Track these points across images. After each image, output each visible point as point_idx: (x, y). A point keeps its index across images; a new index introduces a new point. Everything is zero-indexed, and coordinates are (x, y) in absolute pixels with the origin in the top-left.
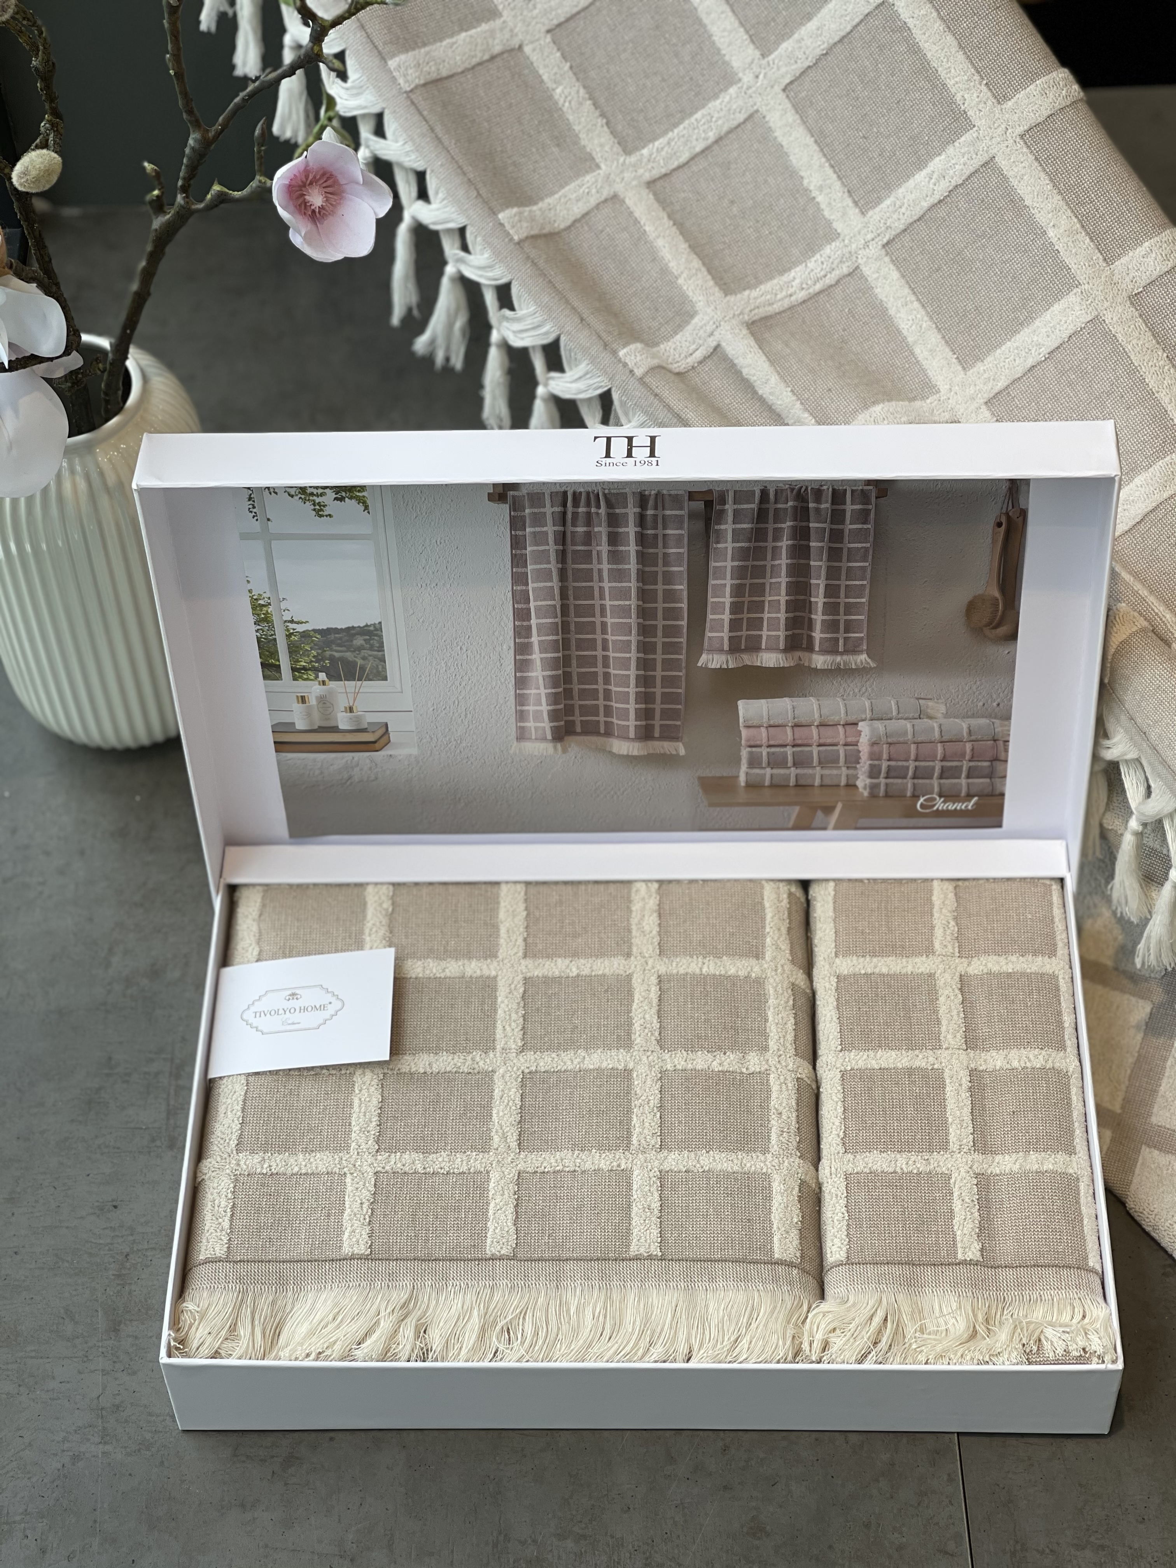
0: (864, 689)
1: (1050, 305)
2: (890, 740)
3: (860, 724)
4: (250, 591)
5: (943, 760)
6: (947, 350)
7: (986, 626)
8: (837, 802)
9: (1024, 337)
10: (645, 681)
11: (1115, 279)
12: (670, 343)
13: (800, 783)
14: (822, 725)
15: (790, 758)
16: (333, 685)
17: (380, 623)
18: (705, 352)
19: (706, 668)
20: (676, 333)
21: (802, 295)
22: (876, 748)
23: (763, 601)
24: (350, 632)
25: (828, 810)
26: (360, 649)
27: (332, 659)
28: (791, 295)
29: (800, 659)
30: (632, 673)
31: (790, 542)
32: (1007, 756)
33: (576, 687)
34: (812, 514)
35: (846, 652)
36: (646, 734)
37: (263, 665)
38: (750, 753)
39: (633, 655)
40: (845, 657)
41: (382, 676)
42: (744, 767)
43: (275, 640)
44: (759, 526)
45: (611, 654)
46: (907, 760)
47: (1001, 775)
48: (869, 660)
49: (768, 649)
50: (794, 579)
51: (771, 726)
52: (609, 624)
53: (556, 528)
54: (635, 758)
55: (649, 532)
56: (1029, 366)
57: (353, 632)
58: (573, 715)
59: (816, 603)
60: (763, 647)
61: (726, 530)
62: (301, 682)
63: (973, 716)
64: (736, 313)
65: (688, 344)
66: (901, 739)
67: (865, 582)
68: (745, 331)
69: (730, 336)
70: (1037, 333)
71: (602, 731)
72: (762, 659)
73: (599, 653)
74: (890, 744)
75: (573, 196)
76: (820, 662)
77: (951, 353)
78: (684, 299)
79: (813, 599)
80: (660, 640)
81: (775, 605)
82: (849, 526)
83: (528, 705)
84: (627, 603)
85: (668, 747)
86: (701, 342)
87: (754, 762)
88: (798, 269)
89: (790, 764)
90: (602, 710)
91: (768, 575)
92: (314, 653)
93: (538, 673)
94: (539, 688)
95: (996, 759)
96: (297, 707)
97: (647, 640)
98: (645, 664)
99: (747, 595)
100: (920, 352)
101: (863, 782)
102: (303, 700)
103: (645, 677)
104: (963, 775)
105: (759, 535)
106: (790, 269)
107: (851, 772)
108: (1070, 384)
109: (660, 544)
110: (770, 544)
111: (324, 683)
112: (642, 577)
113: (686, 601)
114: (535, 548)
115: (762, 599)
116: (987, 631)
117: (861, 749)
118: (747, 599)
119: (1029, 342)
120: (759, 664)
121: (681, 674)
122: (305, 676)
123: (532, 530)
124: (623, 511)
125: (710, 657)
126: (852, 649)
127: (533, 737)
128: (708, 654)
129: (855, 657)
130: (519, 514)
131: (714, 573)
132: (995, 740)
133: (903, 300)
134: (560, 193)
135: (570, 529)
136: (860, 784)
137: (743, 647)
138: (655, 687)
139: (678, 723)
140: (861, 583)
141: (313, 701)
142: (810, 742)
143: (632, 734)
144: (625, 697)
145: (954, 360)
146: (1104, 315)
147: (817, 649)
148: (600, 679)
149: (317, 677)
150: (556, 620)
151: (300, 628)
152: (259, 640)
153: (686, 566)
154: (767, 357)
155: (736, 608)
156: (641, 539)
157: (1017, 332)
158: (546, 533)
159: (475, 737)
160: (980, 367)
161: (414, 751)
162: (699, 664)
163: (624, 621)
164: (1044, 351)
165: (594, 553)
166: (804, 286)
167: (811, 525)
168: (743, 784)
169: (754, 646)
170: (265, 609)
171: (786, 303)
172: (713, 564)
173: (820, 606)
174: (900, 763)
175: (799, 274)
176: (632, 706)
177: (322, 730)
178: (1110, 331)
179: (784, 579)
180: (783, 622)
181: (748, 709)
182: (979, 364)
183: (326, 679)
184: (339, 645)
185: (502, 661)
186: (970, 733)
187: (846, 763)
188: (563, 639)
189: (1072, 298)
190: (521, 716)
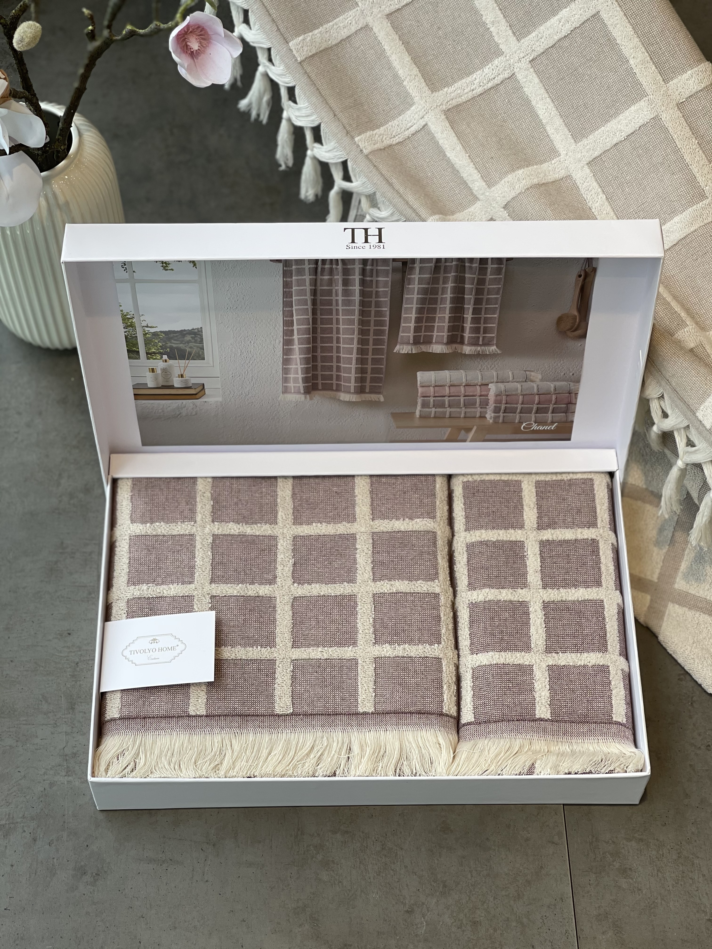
0: (493, 366)
1: (630, 106)
2: (507, 393)
3: (490, 385)
4: (122, 311)
5: (539, 403)
6: (566, 129)
7: (569, 330)
8: (474, 426)
9: (612, 125)
10: (361, 361)
11: (669, 92)
12: (395, 121)
13: (452, 416)
14: (466, 385)
15: (447, 403)
16: (171, 362)
17: (201, 328)
18: (417, 128)
19: (399, 353)
20: (400, 115)
21: (479, 90)
22: (499, 398)
23: (435, 317)
24: (183, 333)
25: (468, 430)
26: (189, 342)
27: (171, 348)
28: (473, 90)
29: (456, 349)
30: (354, 356)
31: (453, 285)
32: (576, 401)
33: (319, 364)
34: (467, 269)
35: (484, 345)
36: (361, 390)
37: (128, 351)
38: (423, 400)
39: (355, 346)
40: (483, 348)
41: (201, 357)
42: (419, 407)
43: (136, 337)
44: (435, 276)
45: (342, 345)
46: (517, 404)
47: (573, 411)
48: (497, 350)
49: (436, 343)
50: (454, 305)
51: (436, 386)
52: (341, 329)
53: (311, 277)
54: (353, 402)
55: (368, 279)
56: (615, 143)
57: (185, 333)
58: (317, 380)
59: (467, 318)
60: (434, 341)
61: (415, 278)
62: (151, 360)
63: (558, 380)
64: (438, 104)
65: (406, 122)
66: (514, 393)
67: (497, 306)
68: (443, 117)
69: (434, 119)
70: (620, 123)
71: (334, 388)
72: (433, 348)
73: (334, 345)
74: (507, 395)
75: (341, 25)
76: (468, 350)
77: (568, 132)
78: (408, 95)
79: (465, 316)
80: (371, 337)
81: (442, 319)
82: (489, 277)
83: (290, 374)
84: (353, 317)
85: (374, 397)
86: (415, 122)
87: (425, 405)
88: (478, 73)
89: (447, 406)
90: (335, 377)
91: (439, 303)
92: (160, 344)
93: (297, 356)
94: (297, 365)
95: (570, 403)
96: (149, 375)
97: (364, 337)
98: (362, 351)
99: (425, 313)
100: (550, 130)
101: (490, 415)
102: (153, 370)
103: (362, 359)
104: (550, 411)
105: (435, 280)
106: (473, 72)
107: (483, 410)
108: (639, 156)
109: (374, 286)
110: (441, 286)
111: (166, 361)
112: (362, 304)
113: (388, 316)
114: (298, 288)
115: (435, 315)
116: (569, 333)
117: (489, 398)
118: (425, 315)
119: (615, 128)
120: (431, 351)
121: (383, 357)
122: (154, 357)
123: (296, 278)
124: (352, 267)
125: (402, 347)
126: (487, 343)
127: (293, 392)
128: (400, 345)
129: (489, 347)
130: (289, 269)
131: (406, 301)
132: (570, 393)
133: (540, 96)
134: (333, 22)
135: (319, 277)
136: (488, 416)
137: (422, 341)
138: (367, 365)
139: (381, 385)
140: (494, 306)
141: (159, 371)
142: (459, 394)
143: (352, 390)
144: (349, 370)
145: (569, 136)
146: (661, 115)
147: (466, 343)
148: (335, 360)
149: (162, 357)
150: (309, 326)
151: (152, 330)
152: (126, 337)
153: (389, 298)
154: (456, 134)
155: (418, 320)
156: (363, 283)
157: (608, 121)
158: (305, 280)
159: (257, 391)
160: (585, 141)
161: (220, 399)
162: (395, 351)
163: (351, 327)
164: (624, 135)
165: (334, 291)
166: (481, 84)
167: (466, 275)
168: (418, 416)
169: (428, 341)
170: (131, 320)
171: (470, 95)
172: (405, 296)
173: (469, 319)
174: (513, 405)
175: (479, 76)
176: (353, 375)
177: (164, 387)
178: (665, 125)
179: (448, 305)
180: (446, 328)
181: (422, 376)
182: (585, 140)
183: (167, 359)
184: (175, 340)
185: (275, 349)
186: (555, 389)
187: (480, 405)
188: (313, 337)
189: (643, 103)
190: (286, 380)
